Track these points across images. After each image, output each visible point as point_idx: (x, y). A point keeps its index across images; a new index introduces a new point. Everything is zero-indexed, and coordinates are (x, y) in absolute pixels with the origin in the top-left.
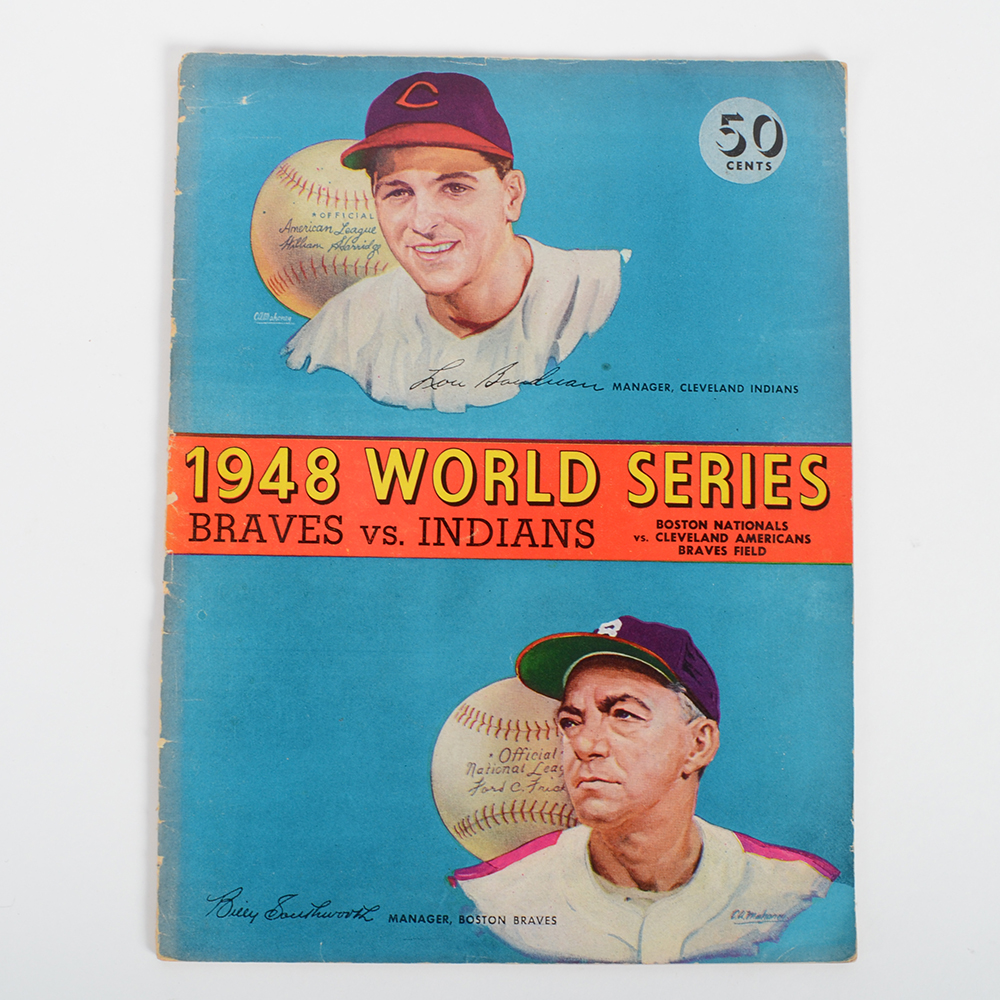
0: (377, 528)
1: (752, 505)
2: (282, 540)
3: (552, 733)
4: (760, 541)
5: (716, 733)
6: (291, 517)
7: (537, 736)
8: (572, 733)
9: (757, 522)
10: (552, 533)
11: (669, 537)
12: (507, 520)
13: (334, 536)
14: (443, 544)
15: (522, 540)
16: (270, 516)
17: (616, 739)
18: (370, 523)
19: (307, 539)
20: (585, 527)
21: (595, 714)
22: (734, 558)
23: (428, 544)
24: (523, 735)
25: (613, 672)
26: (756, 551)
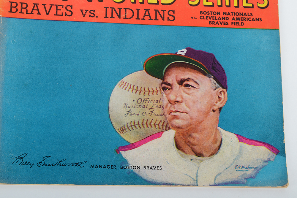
0: (87, 11)
1: (238, 6)
2: (48, 14)
3: (159, 93)
4: (241, 20)
5: (226, 94)
6: (51, 5)
7: (153, 93)
8: (167, 93)
9: (240, 13)
10: (158, 15)
11: (205, 18)
12: (140, 9)
13: (69, 13)
14: (114, 18)
15: (146, 17)
16: (43, 4)
17: (185, 96)
18: (84, 9)
19: (58, 14)
20: (171, 13)
21: (176, 86)
22: (231, 26)
23: (108, 18)
24: (147, 93)
25: (184, 69)
26: (240, 24)
